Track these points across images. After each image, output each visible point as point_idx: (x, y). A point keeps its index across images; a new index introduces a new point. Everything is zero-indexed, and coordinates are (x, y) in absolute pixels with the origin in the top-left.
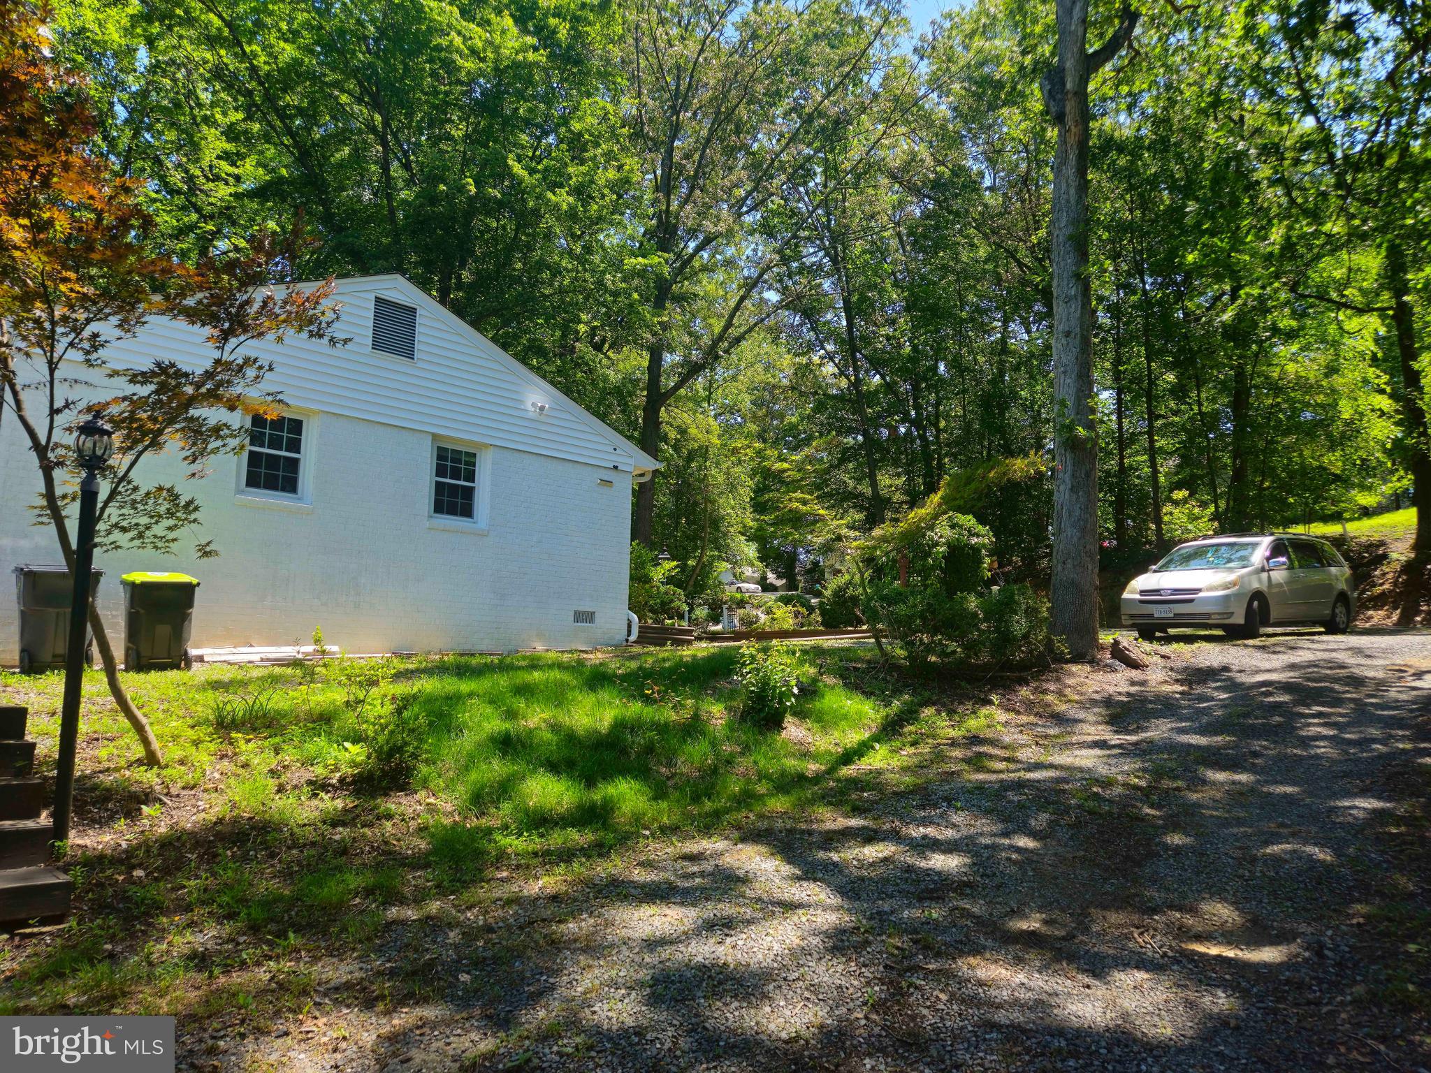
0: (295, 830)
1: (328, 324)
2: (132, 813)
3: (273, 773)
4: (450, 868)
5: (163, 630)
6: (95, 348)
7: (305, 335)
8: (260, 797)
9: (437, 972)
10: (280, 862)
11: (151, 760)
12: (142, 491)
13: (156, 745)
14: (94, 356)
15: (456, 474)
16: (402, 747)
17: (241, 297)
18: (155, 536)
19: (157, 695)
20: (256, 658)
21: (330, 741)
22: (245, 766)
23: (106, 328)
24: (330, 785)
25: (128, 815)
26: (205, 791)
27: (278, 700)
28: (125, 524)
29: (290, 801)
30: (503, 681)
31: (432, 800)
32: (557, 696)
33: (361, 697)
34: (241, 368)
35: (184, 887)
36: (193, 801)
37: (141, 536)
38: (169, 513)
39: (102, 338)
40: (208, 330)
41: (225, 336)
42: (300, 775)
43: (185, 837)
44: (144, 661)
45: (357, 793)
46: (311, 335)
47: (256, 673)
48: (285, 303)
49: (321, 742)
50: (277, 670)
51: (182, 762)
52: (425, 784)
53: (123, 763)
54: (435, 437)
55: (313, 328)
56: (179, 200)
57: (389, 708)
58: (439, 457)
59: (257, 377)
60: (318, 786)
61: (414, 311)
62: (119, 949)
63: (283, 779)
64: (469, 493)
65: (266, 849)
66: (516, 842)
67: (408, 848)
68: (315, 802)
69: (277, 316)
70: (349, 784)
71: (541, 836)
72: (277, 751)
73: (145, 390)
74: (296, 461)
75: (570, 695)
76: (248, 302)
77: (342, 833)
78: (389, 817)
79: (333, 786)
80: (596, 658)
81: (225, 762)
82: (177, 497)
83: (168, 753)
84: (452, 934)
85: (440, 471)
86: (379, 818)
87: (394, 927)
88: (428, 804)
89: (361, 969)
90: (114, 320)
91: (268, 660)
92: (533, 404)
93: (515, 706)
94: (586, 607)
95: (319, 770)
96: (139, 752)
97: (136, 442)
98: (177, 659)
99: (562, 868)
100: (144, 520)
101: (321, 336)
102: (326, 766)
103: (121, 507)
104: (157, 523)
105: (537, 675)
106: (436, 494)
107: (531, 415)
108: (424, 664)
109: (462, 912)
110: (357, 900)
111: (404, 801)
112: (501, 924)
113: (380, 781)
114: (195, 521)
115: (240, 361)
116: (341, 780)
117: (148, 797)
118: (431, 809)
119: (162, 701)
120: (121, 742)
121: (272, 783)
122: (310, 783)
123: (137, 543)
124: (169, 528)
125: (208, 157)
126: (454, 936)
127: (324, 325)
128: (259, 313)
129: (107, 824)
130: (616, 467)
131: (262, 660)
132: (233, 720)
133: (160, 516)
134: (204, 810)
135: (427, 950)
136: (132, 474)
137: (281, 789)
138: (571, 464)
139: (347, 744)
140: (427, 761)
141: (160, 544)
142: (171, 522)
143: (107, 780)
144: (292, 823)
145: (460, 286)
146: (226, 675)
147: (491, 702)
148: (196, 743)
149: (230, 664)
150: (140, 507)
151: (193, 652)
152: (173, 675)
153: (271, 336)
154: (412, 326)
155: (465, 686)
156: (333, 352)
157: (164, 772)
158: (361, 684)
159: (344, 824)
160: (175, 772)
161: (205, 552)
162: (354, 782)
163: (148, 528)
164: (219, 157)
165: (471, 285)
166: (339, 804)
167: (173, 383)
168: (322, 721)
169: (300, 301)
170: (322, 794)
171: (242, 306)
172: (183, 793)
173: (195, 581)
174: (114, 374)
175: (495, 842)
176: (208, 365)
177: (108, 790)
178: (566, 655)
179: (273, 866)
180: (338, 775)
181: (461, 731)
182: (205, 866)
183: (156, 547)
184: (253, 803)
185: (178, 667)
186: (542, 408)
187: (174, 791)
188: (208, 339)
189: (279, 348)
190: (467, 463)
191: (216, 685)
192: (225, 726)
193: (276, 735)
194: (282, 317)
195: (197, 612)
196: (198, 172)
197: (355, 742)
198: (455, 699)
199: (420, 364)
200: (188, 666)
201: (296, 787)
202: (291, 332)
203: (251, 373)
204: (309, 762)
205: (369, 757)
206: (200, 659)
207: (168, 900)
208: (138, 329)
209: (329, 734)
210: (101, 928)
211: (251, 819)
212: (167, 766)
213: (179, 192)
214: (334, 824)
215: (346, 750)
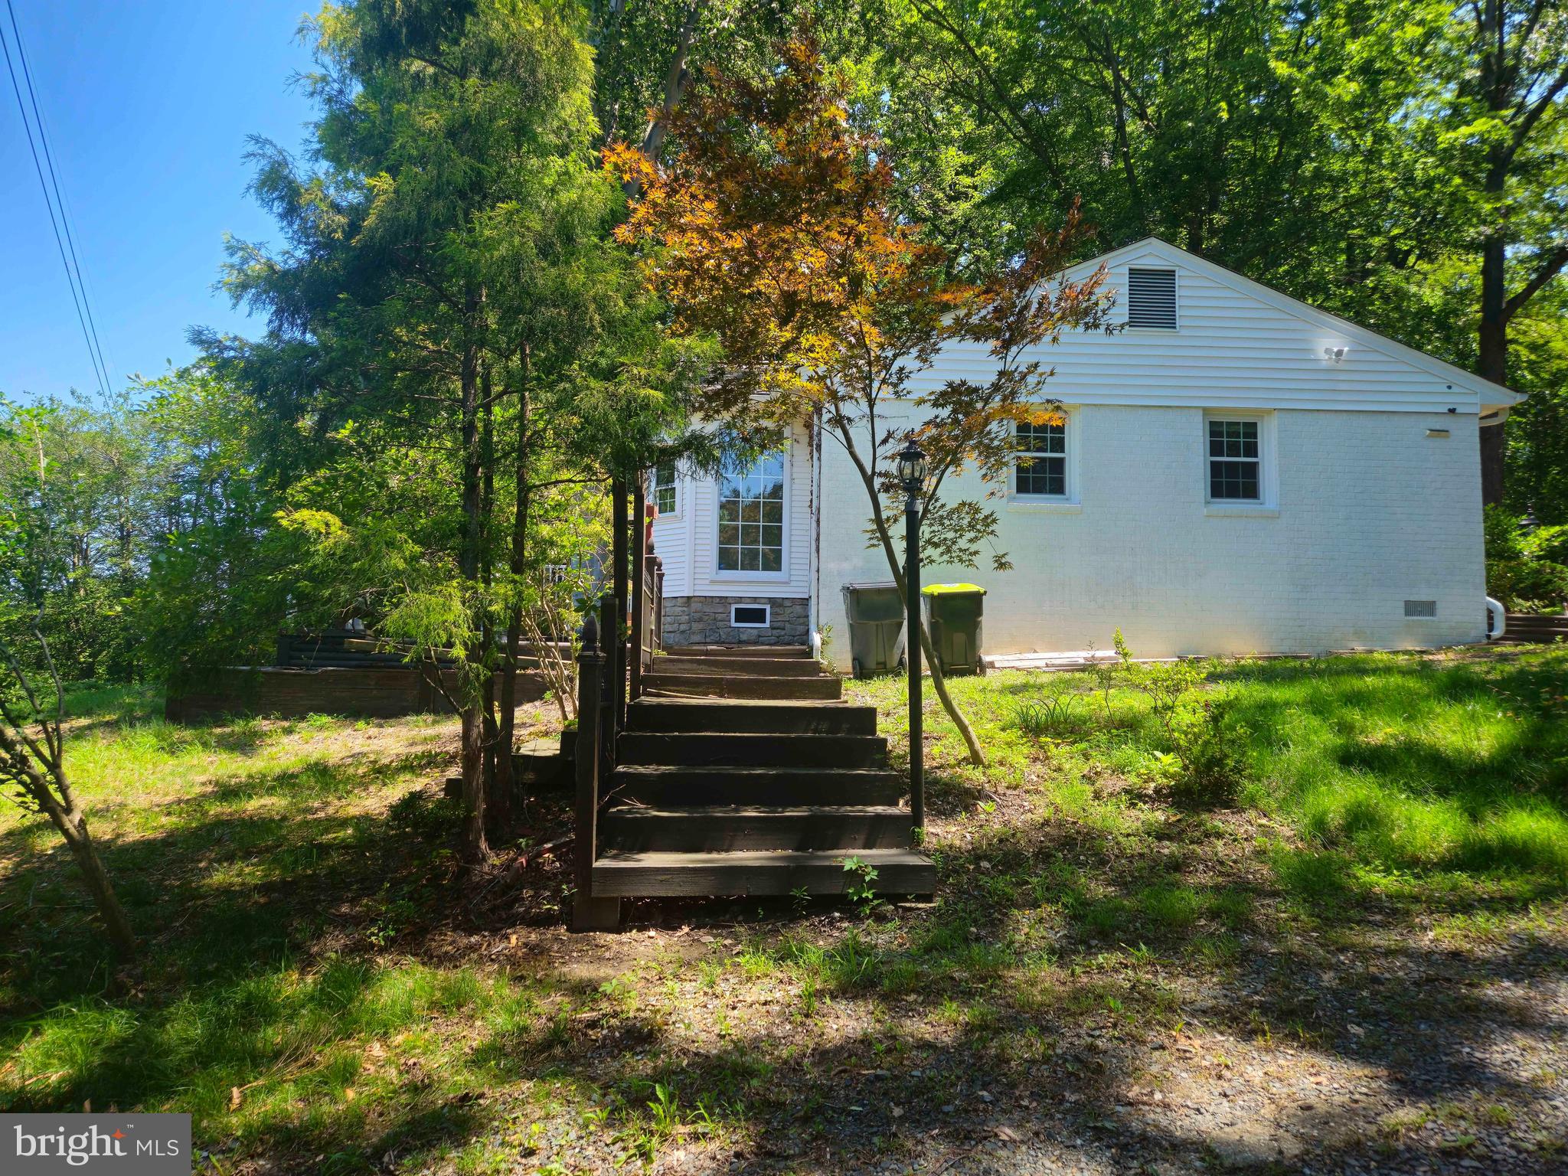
0: (1120, 839)
1: (1104, 312)
2: (970, 808)
3: (1087, 778)
4: (1305, 901)
5: (959, 638)
6: (901, 380)
7: (1081, 329)
8: (1080, 803)
9: (1318, 1017)
10: (1111, 870)
11: (975, 759)
12: (948, 508)
13: (978, 745)
14: (902, 386)
15: (1234, 450)
16: (1221, 760)
17: (1020, 303)
18: (961, 550)
19: (965, 699)
20: (1042, 663)
21: (1138, 750)
22: (1059, 769)
23: (909, 361)
24: (1146, 795)
25: (966, 809)
26: (1027, 792)
27: (1075, 705)
28: (936, 540)
29: (1109, 808)
30: (1325, 687)
31: (1264, 821)
32: (1408, 708)
33: (1170, 703)
34: (1024, 377)
35: (1027, 883)
36: (1019, 801)
37: (948, 550)
38: (972, 526)
39: (907, 370)
40: (992, 344)
41: (1007, 345)
42: (1111, 783)
43: (1019, 835)
44: (946, 668)
45: (1177, 805)
46: (1087, 327)
47: (1045, 679)
48: (1060, 299)
49: (1128, 751)
50: (1068, 675)
51: (1001, 764)
52: (1253, 802)
53: (953, 762)
54: (1206, 411)
55: (1089, 319)
56: (927, 227)
57: (1201, 715)
58: (1213, 434)
59: (1039, 383)
60: (1135, 797)
61: (1170, 274)
62: (983, 933)
63: (1098, 785)
64: (1252, 470)
65: (1095, 855)
66: (1384, 881)
67: (1247, 872)
68: (1134, 813)
69: (1052, 315)
70: (1167, 796)
71: (1418, 877)
72: (1086, 757)
73: (945, 412)
74: (1061, 461)
75: (1423, 706)
76: (1026, 307)
77: (1169, 848)
78: (1219, 835)
79: (1149, 796)
80: (1446, 659)
81: (1039, 765)
82: (977, 511)
83: (989, 754)
84: (1326, 977)
85: (1215, 449)
86: (1207, 835)
87: (1252, 957)
88: (1260, 826)
89: (1226, 996)
90: (914, 351)
91: (1053, 665)
92: (1328, 351)
93: (1349, 719)
94: (1423, 595)
95: (1133, 779)
96: (964, 752)
97: (941, 461)
98: (974, 667)
99: (1460, 920)
100: (951, 535)
101: (1097, 326)
102: (1139, 775)
103: (931, 525)
104: (961, 536)
105: (1370, 680)
106: (1212, 476)
107: (1324, 365)
108: (1219, 669)
109: (1333, 954)
110: (1203, 922)
111: (1232, 819)
112: (1387, 975)
113: (1200, 795)
114: (993, 532)
115: (1023, 369)
116: (1157, 791)
117: (979, 794)
118: (1267, 832)
119: (971, 705)
120: (944, 742)
121: (1089, 789)
122: (1127, 792)
123: (946, 557)
124: (971, 541)
125: (949, 176)
126: (1328, 978)
127: (1100, 314)
128: (1035, 316)
129: (950, 815)
130: (1452, 411)
131: (1047, 665)
132: (1037, 724)
133: (962, 529)
134: (1030, 811)
135: (1299, 989)
136: (939, 493)
137: (1097, 796)
138: (1384, 417)
139: (1158, 754)
140: (1250, 777)
141: (965, 557)
142: (972, 535)
143: (944, 775)
144: (1115, 832)
145: (1213, 232)
146: (1020, 679)
147: (1316, 712)
148: (1009, 744)
149: (1018, 669)
150: (947, 522)
151: (986, 659)
152: (971, 681)
153: (1047, 338)
154: (1172, 291)
155: (1279, 694)
156: (1112, 340)
157: (988, 772)
158: (1168, 689)
159: (1170, 838)
160: (997, 771)
161: (1001, 564)
162: (1171, 795)
163: (954, 543)
164: (957, 174)
165: (1226, 229)
166: (1160, 816)
167: (966, 399)
168: (1127, 727)
169: (1074, 295)
170: (1141, 804)
171: (1021, 312)
172: (1009, 792)
173: (982, 590)
174: (921, 402)
175: (1357, 878)
176: (994, 378)
177: (946, 784)
178: (1401, 657)
179: (1105, 873)
180: (1152, 785)
181: (1286, 745)
182: (1041, 865)
183: (961, 560)
184: (1074, 808)
185: (974, 673)
186: (1339, 353)
187: (1001, 790)
188: (993, 352)
189: (1056, 348)
190: (1246, 435)
191: (1015, 690)
192: (1033, 729)
193: (1081, 740)
194: (1058, 315)
195: (985, 620)
196: (941, 195)
197: (1166, 750)
198: (1267, 708)
199: (1184, 332)
200: (983, 672)
201: (1111, 795)
202: (1066, 328)
203: (1032, 380)
204: (1120, 770)
205: (1185, 768)
206: (992, 665)
207: (1015, 893)
208: (934, 357)
209: (1137, 741)
210: (964, 911)
211: (1074, 823)
212: (989, 766)
213: (925, 220)
214: (1160, 837)
215: (1157, 759)
